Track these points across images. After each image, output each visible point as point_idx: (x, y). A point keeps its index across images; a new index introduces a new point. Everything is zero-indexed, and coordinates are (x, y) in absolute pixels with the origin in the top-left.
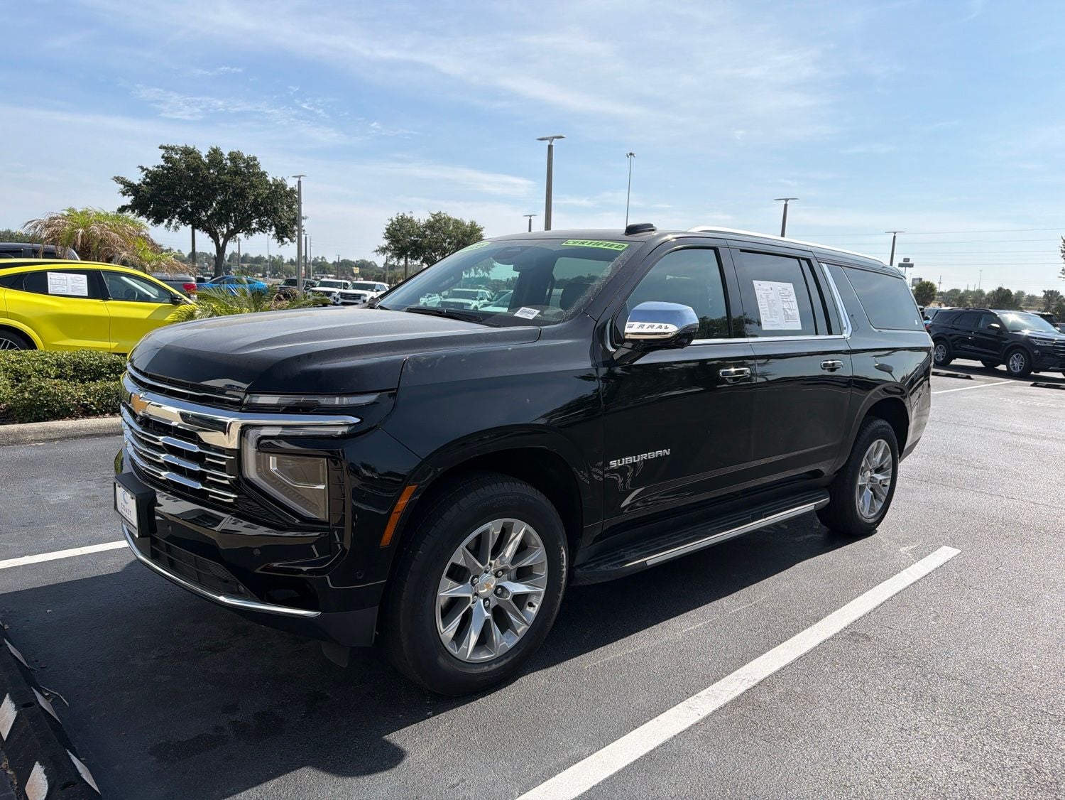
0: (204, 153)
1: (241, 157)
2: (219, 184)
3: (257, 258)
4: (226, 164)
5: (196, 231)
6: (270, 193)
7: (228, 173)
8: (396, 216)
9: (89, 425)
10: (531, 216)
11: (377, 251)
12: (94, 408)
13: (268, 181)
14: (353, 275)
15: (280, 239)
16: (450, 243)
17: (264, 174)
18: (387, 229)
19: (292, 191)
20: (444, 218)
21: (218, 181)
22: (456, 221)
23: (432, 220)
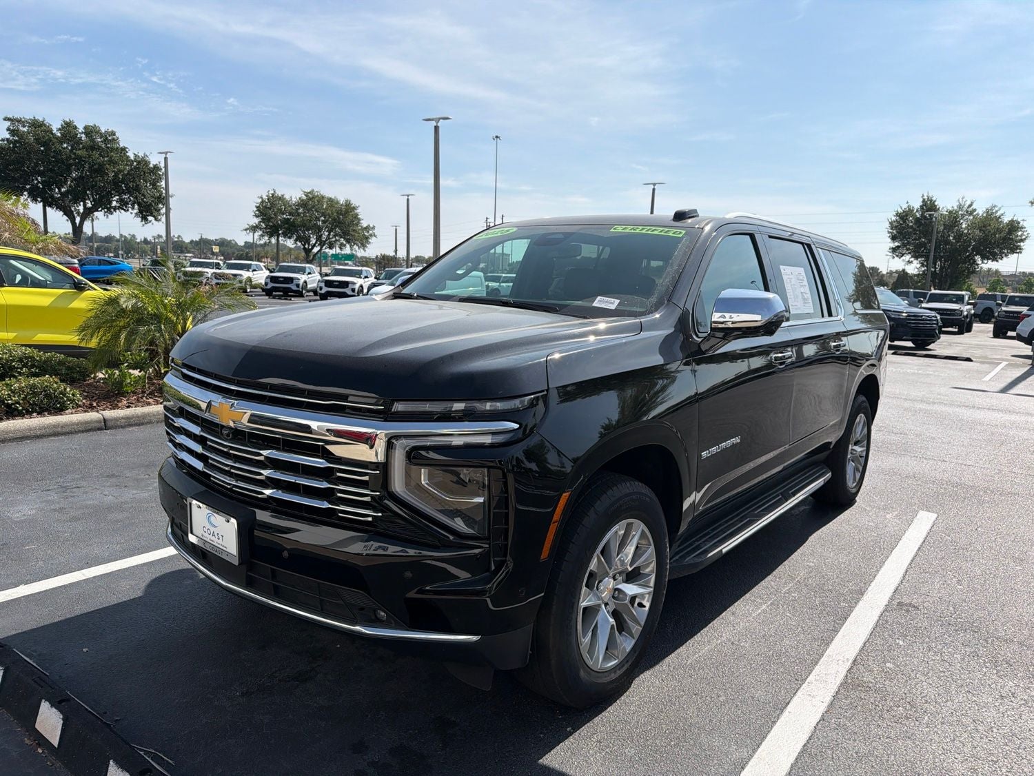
0: (56, 126)
1: (98, 132)
2: (74, 159)
3: (106, 237)
4: (80, 139)
5: (48, 209)
6: (132, 170)
7: (83, 148)
8: (267, 194)
9: (18, 427)
10: (408, 196)
11: (246, 230)
12: (20, 408)
13: (128, 157)
14: (213, 253)
15: (144, 219)
16: (324, 222)
17: (124, 149)
18: (257, 207)
19: (156, 168)
20: (318, 196)
21: (73, 156)
22: (330, 200)
23: (304, 198)
